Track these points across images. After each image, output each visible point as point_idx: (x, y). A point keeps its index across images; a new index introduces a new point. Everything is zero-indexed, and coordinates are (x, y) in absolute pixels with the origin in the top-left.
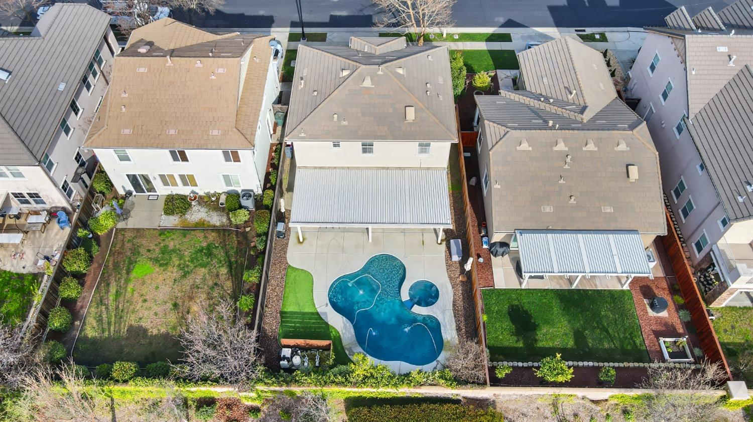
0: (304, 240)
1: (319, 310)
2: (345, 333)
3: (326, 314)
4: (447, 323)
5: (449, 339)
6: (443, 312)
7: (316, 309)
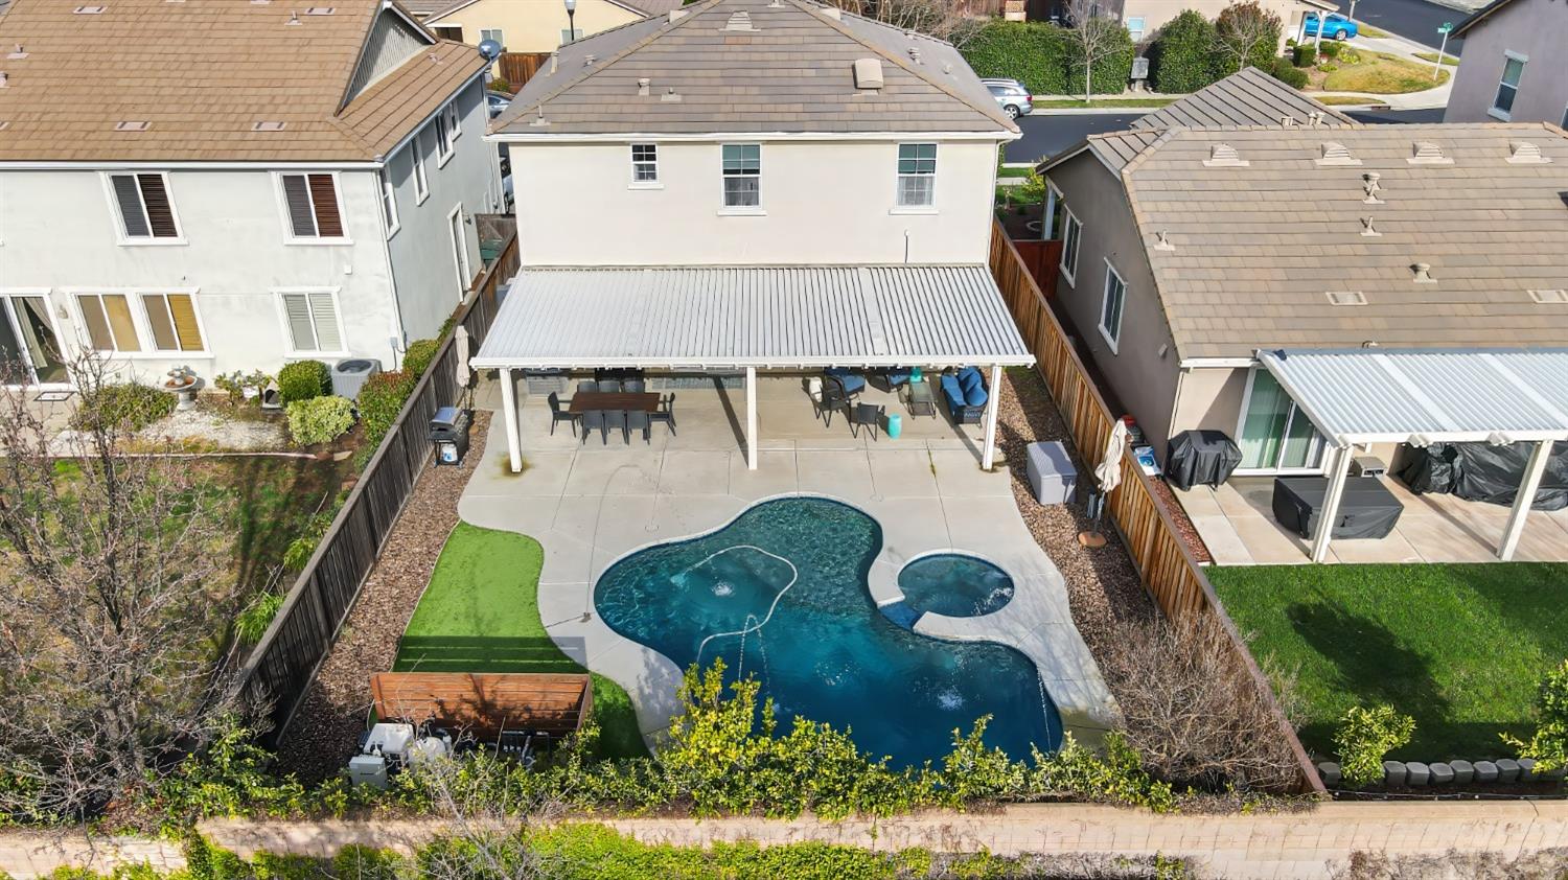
0: (524, 467)
1: (554, 633)
2: (655, 696)
3: (579, 642)
4: (1063, 660)
5: (1082, 705)
6: (1042, 631)
7: (543, 628)
